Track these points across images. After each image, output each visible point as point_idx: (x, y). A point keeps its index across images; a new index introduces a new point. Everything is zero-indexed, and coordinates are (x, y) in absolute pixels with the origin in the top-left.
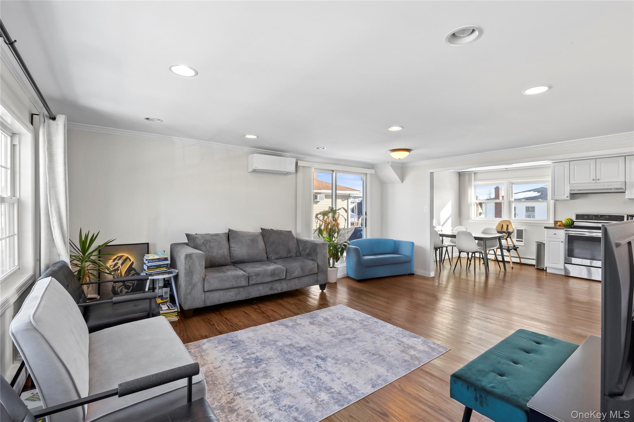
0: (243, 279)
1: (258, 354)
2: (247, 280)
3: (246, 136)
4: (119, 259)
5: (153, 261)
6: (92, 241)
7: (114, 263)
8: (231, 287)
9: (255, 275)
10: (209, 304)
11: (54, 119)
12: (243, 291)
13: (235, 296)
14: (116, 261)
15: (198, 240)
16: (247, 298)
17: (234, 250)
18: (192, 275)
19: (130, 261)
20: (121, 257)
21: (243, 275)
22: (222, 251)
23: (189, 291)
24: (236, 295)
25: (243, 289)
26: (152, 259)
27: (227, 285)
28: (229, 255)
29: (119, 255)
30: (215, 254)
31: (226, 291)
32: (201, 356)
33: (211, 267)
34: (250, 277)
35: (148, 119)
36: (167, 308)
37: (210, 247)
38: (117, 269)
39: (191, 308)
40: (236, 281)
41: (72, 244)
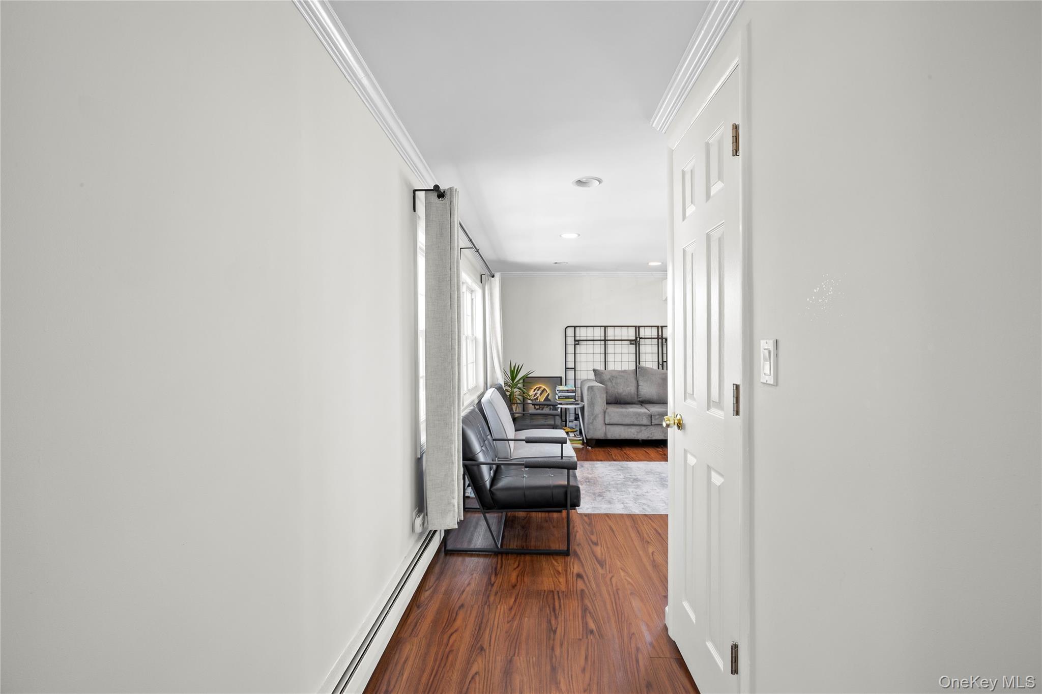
0: (644, 417)
1: (639, 477)
2: (650, 418)
3: (650, 264)
4: (538, 390)
5: (563, 391)
6: (518, 372)
7: (535, 393)
8: (632, 423)
9: (658, 415)
10: (610, 437)
11: (493, 276)
12: (645, 430)
13: (636, 433)
14: (536, 392)
15: (604, 375)
16: (650, 439)
17: (642, 389)
18: (594, 406)
19: (547, 392)
20: (540, 388)
21: (645, 413)
22: (629, 388)
23: (591, 421)
24: (638, 432)
25: (645, 428)
26: (562, 390)
27: (628, 421)
28: (636, 393)
29: (538, 386)
30: (621, 391)
31: (627, 427)
32: (592, 469)
33: (616, 404)
34: (654, 416)
35: (556, 263)
36: (574, 435)
37: (616, 383)
38: (537, 399)
39: (594, 438)
40: (637, 418)
41: (505, 373)
